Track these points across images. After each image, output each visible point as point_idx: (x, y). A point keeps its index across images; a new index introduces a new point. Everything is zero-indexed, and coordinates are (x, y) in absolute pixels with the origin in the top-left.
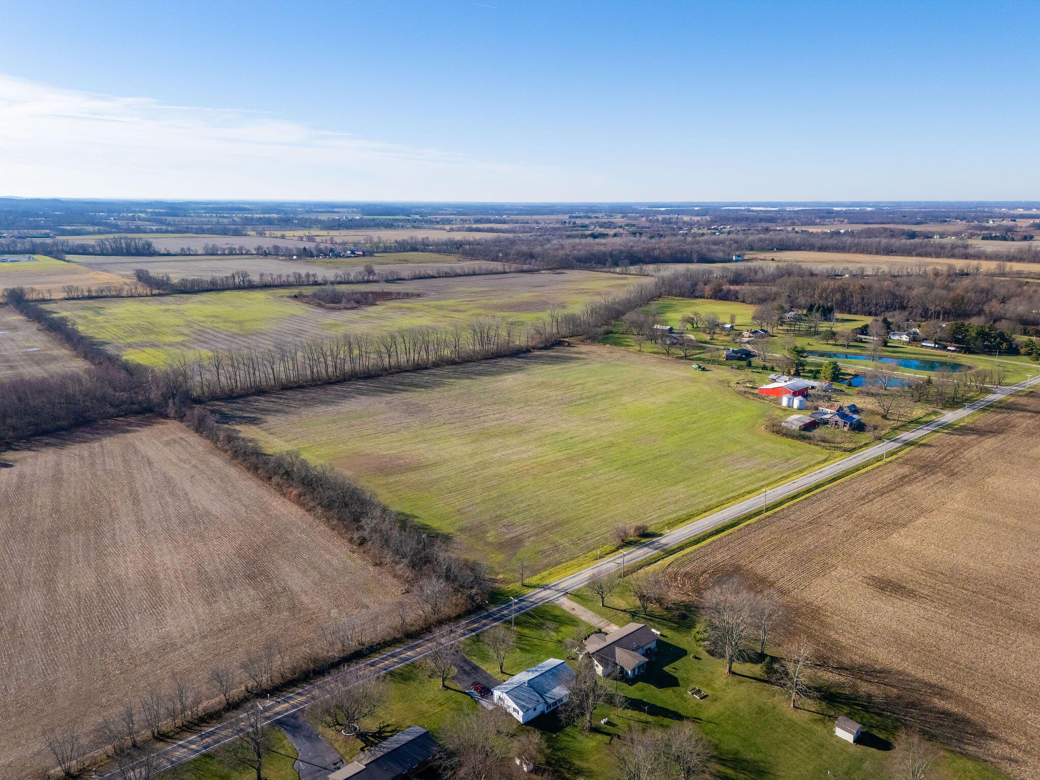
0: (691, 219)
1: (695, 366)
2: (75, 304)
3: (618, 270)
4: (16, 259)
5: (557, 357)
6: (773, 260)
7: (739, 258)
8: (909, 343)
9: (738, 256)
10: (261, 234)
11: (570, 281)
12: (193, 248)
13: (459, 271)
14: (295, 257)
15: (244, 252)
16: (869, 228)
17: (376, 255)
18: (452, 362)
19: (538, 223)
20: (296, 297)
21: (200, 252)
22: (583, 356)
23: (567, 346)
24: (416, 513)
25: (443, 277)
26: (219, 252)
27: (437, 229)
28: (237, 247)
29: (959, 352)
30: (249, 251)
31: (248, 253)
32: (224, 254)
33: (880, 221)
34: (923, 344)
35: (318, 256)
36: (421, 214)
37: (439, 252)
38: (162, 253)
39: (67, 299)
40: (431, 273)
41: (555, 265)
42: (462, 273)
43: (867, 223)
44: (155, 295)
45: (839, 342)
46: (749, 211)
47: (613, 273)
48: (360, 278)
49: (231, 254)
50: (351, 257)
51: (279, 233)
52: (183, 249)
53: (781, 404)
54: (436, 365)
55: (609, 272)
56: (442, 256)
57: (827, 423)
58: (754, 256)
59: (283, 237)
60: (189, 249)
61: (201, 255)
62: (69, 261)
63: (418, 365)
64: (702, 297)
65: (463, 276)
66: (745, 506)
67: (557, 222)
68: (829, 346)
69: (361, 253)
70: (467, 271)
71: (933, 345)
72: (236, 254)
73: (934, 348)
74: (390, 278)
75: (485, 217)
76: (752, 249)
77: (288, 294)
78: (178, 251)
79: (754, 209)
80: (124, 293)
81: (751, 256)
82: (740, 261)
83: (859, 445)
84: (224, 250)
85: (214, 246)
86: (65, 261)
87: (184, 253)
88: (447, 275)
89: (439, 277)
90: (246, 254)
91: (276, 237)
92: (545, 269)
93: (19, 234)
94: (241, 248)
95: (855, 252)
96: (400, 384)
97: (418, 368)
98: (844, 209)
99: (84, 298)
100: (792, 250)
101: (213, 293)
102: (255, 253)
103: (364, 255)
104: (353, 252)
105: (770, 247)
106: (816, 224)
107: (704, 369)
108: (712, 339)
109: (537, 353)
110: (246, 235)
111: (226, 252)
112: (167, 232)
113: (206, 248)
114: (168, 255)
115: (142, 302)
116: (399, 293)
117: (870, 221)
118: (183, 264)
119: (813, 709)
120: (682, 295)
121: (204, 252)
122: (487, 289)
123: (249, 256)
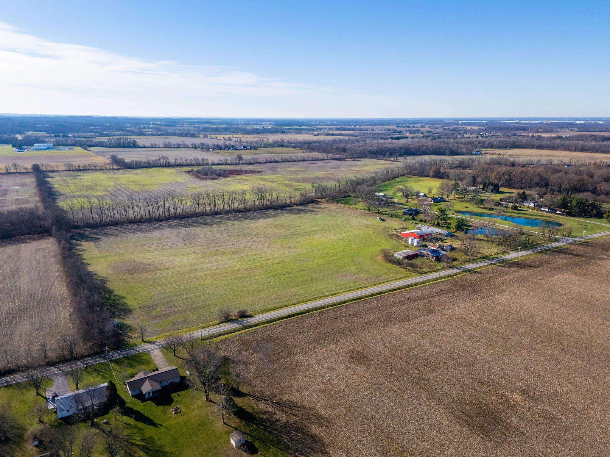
0: (471, 128)
1: (378, 218)
2: (68, 173)
3: (392, 159)
4: (63, 149)
5: (303, 210)
6: (500, 154)
7: (477, 153)
8: (533, 208)
9: (477, 151)
10: (205, 136)
11: (359, 165)
12: (157, 144)
13: (295, 159)
14: (211, 150)
15: (185, 146)
16: (581, 135)
17: (258, 149)
18: (239, 211)
19: (373, 130)
20: (189, 172)
21: (161, 146)
22: (319, 210)
23: (316, 204)
24: (127, 296)
25: (285, 162)
26: (172, 146)
27: (310, 134)
28: (182, 143)
29: (563, 215)
30: (188, 146)
31: (187, 147)
32: (174, 147)
33: (598, 130)
34: (542, 209)
35: (224, 149)
36: (308, 125)
37: (295, 147)
38: (141, 146)
39: (66, 171)
40: (277, 159)
41: (356, 156)
42: (296, 160)
43: (589, 131)
44: (115, 169)
45: (485, 206)
46: (519, 123)
47: (389, 161)
48: (234, 162)
49: (178, 147)
50: (243, 150)
51: (214, 136)
52: (152, 144)
53: (408, 243)
54: (228, 212)
55: (387, 160)
56: (296, 150)
57: (424, 256)
58: (488, 152)
59: (216, 138)
60: (155, 144)
61: (162, 148)
62: (89, 150)
63: (217, 212)
64: (428, 176)
65: (297, 161)
66: (322, 302)
67: (385, 129)
68: (478, 209)
69: (249, 148)
70: (299, 159)
71: (548, 210)
72: (181, 148)
73: (548, 212)
74: (252, 162)
75: (343, 127)
76: (492, 147)
77: (185, 170)
78: (150, 145)
79: (522, 122)
80: (98, 168)
81: (486, 152)
82: (477, 154)
83: (433, 270)
84: (175, 145)
85: (169, 143)
86: (87, 150)
87: (152, 147)
88: (287, 161)
89: (282, 162)
90: (186, 147)
91: (213, 138)
92: (349, 158)
93: (78, 135)
94: (184, 144)
95: (561, 150)
96: (197, 222)
97: (216, 213)
98: (583, 122)
99: (76, 170)
100: (519, 148)
101: (146, 169)
102: (191, 147)
103: (251, 149)
104: (245, 147)
105: (504, 146)
106: (553, 132)
107: (383, 220)
108: (407, 202)
109: (295, 207)
110: (198, 137)
111: (176, 146)
112: (157, 135)
113: (164, 144)
114: (144, 147)
115: (104, 173)
116: (246, 171)
117: (592, 130)
118: (147, 152)
119: (233, 426)
120: (417, 175)
121: (163, 146)
122: (302, 169)
123: (188, 149)
